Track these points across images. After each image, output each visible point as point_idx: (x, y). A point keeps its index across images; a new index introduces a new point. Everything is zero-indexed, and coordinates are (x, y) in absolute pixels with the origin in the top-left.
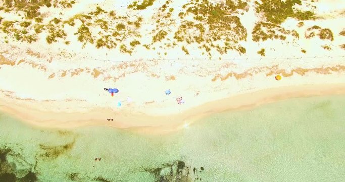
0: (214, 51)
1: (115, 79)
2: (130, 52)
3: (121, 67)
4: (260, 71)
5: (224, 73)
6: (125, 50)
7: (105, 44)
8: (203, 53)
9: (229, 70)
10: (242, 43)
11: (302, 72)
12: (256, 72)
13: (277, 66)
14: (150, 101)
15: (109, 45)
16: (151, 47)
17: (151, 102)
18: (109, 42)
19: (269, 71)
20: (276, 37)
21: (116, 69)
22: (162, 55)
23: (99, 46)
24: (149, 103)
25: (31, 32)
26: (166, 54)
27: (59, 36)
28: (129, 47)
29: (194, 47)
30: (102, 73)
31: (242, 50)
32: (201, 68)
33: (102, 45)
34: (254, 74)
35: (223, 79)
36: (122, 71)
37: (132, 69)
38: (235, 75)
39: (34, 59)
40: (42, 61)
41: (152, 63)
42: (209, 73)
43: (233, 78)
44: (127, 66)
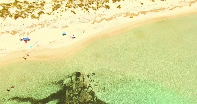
1: (28, 34)
2: (38, 18)
3: (32, 26)
4: (120, 15)
5: (98, 19)
6: (34, 17)
7: (20, 16)
8: (84, 12)
9: (102, 17)
11: (144, 13)
12: (118, 16)
13: (129, 12)
14: (52, 41)
15: (23, 16)
16: (52, 14)
17: (54, 42)
18: (23, 14)
19: (125, 15)
21: (29, 29)
22: (59, 16)
24: (52, 42)
26: (61, 16)
28: (37, 15)
30: (18, 32)
31: (108, 7)
32: (84, 19)
33: (18, 17)
34: (117, 17)
35: (99, 22)
36: (33, 29)
37: (40, 26)
38: (105, 19)
41: (53, 21)
42: (90, 21)
43: (105, 21)
44: (36, 26)
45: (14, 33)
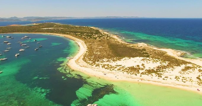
0: (129, 74)
1: (107, 73)
4: (138, 78)
10: (137, 74)
11: (149, 81)
13: (143, 79)
15: (108, 69)
16: (116, 71)
17: (112, 77)
19: (140, 79)
20: (146, 74)
23: (106, 69)
25: (93, 64)
27: (98, 66)
28: (112, 70)
29: (125, 73)
31: (136, 75)
34: (136, 79)
35: (129, 78)
38: (132, 78)
39: (92, 68)
40: (93, 69)
41: (115, 73)
42: (126, 76)
44: (110, 72)
45: (103, 72)
